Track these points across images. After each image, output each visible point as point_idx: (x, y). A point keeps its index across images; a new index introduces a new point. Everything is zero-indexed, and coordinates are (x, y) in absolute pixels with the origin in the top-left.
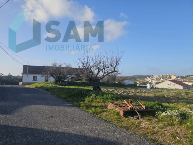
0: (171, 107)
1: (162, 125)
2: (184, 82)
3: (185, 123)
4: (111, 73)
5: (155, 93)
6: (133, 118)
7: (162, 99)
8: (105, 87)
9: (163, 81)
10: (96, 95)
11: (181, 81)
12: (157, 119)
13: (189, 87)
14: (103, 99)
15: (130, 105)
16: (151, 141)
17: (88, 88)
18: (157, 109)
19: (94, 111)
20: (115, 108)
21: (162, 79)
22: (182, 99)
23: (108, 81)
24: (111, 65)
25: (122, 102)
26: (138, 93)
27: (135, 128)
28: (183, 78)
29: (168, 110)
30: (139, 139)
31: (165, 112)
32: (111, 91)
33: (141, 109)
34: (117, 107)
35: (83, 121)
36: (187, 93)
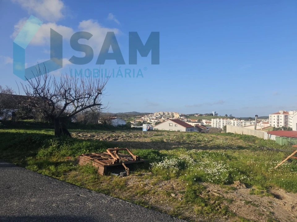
0: (170, 155)
1: (156, 179)
2: (187, 123)
3: (183, 174)
4: (89, 106)
5: (152, 138)
6: (118, 176)
7: (160, 144)
8: (80, 130)
9: (165, 121)
10: (60, 144)
11: (184, 121)
12: (150, 173)
13: (192, 128)
14: (72, 149)
15: (115, 156)
16: (139, 205)
17: (45, 133)
18: (152, 159)
19: (54, 171)
20: (92, 163)
21: (163, 118)
22: (183, 144)
23: (85, 121)
24: (89, 94)
25: (104, 153)
26: (131, 137)
27: (120, 190)
28: (186, 117)
29: (166, 159)
30: (122, 205)
31: (162, 162)
32: (89, 135)
33: (130, 160)
34: (95, 161)
35: (30, 190)
36: (189, 136)
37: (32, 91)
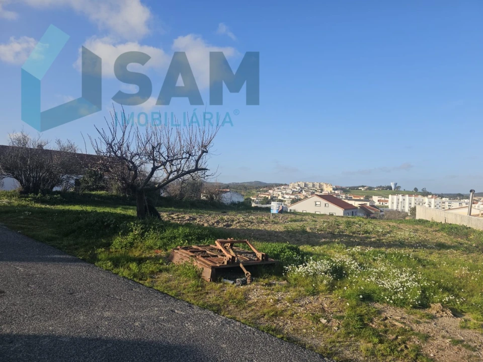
0: (317, 254)
1: (295, 293)
2: (346, 201)
3: (340, 287)
4: (189, 172)
5: (287, 224)
6: (233, 284)
7: (300, 236)
8: (173, 209)
9: (307, 197)
10: (145, 230)
11: (341, 197)
12: (285, 282)
13: (354, 211)
14: (162, 239)
15: (228, 252)
16: (267, 333)
17: (123, 212)
18: (288, 259)
19: (136, 271)
20: (192, 261)
21: (304, 193)
22: (339, 236)
23: (182, 195)
24: (188, 153)
25: (211, 246)
26: (252, 223)
27: (237, 306)
28: (345, 190)
29: (310, 260)
30: (240, 331)
31: (304, 264)
32: (187, 218)
33: (253, 260)
34: (198, 259)
35: (102, 299)
36: (349, 224)
37: (104, 148)
